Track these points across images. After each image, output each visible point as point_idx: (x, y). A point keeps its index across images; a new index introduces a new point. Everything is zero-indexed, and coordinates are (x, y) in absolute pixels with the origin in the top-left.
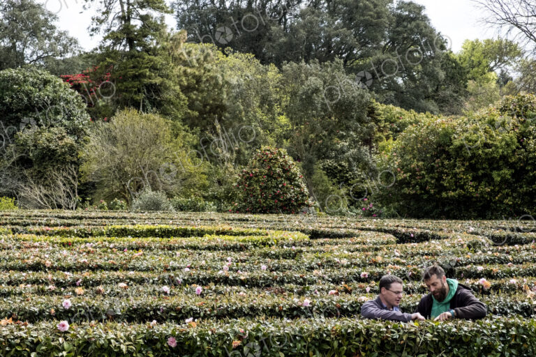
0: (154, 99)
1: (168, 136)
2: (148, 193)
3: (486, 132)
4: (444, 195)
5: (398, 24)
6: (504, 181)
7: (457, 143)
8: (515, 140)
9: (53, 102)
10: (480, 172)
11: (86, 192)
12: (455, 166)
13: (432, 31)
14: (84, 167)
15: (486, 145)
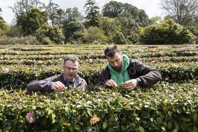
0: (97, 25)
1: (99, 31)
2: (95, 41)
3: (162, 27)
4: (154, 40)
5: (140, 13)
6: (166, 37)
7: (156, 29)
8: (169, 28)
9: (80, 27)
10: (161, 35)
11: (84, 42)
12: (156, 34)
13: (146, 14)
14: (84, 37)
15: (162, 30)
